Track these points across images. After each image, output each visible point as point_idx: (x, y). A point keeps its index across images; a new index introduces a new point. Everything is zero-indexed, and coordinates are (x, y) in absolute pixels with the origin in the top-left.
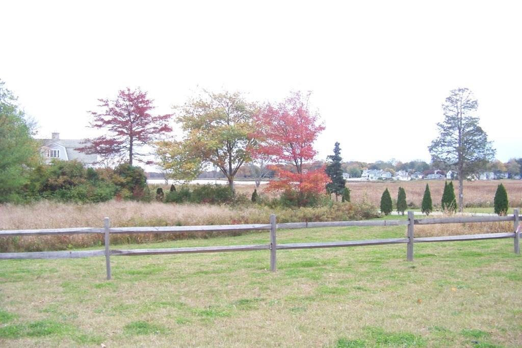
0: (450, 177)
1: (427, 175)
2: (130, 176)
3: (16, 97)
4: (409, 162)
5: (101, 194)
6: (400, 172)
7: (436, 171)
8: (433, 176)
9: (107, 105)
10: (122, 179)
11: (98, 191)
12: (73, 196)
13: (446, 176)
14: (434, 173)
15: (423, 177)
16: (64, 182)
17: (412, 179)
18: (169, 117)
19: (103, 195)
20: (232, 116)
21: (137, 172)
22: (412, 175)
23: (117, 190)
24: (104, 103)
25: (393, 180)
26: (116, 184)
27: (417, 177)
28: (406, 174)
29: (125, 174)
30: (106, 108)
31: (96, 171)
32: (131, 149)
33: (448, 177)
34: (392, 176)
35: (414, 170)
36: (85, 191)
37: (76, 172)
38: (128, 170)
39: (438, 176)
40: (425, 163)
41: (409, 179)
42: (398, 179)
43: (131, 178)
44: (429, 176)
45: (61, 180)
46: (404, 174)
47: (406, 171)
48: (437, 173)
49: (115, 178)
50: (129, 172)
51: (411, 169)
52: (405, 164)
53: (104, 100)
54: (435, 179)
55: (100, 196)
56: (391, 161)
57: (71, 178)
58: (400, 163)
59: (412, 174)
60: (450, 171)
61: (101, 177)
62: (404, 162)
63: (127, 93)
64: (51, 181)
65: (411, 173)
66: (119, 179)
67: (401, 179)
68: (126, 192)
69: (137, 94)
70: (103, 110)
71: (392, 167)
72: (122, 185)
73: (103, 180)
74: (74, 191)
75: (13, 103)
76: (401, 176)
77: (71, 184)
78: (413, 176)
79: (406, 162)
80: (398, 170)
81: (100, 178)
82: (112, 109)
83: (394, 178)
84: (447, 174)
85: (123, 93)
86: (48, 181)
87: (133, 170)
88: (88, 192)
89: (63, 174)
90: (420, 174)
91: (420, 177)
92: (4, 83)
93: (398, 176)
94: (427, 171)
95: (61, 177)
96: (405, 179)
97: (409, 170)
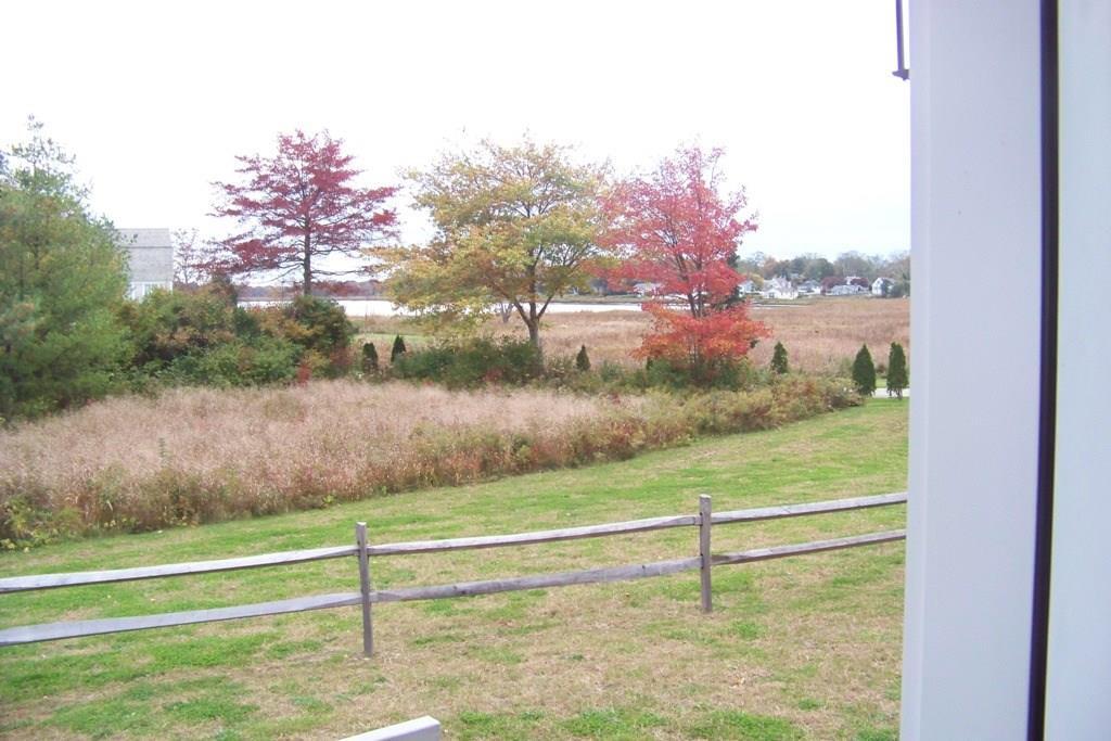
0: (879, 292)
1: (831, 286)
2: (320, 323)
3: (69, 157)
4: (791, 258)
5: (270, 365)
6: (774, 281)
7: (849, 279)
8: (843, 290)
9: (258, 169)
10: (304, 330)
11: (261, 357)
12: (211, 369)
13: (871, 289)
14: (845, 283)
15: (823, 292)
16: (189, 341)
17: (800, 297)
18: (390, 194)
19: (274, 366)
20: (537, 192)
21: (334, 313)
22: (799, 287)
23: (298, 353)
24: (248, 166)
25: (761, 298)
26: (295, 342)
27: (809, 291)
28: (787, 286)
29: (307, 318)
30: (253, 175)
31: (252, 313)
32: (307, 263)
33: (874, 291)
34: (758, 289)
35: (802, 276)
36: (234, 358)
37: (210, 319)
38: (314, 309)
39: (855, 288)
40: (826, 261)
41: (796, 295)
42: (772, 296)
43: (323, 327)
44: (836, 288)
45: (182, 335)
46: (784, 285)
47: (788, 279)
48: (853, 283)
49: (291, 328)
50: (317, 313)
51: (796, 275)
52: (783, 263)
53: (250, 157)
54: (848, 295)
55: (267, 368)
56: (754, 258)
57: (202, 331)
58: (771, 260)
59: (799, 284)
60: (879, 279)
61: (263, 325)
62: (779, 258)
63: (297, 141)
64: (162, 339)
65: (797, 283)
66: (300, 330)
67: (778, 295)
68: (315, 359)
69: (321, 145)
70: (246, 180)
71: (756, 270)
72: (309, 343)
73: (268, 333)
74: (212, 359)
75: (64, 169)
76: (778, 289)
77: (202, 343)
78: (801, 290)
79: (784, 259)
80: (769, 277)
81: (263, 330)
82: (263, 178)
83: (762, 293)
84: (874, 285)
85: (287, 142)
86: (157, 339)
87: (325, 309)
88: (241, 360)
89: (184, 322)
90: (816, 285)
91: (817, 290)
92: (41, 126)
93: (772, 291)
94: (830, 279)
95: (180, 329)
96: (787, 296)
97: (794, 276)
